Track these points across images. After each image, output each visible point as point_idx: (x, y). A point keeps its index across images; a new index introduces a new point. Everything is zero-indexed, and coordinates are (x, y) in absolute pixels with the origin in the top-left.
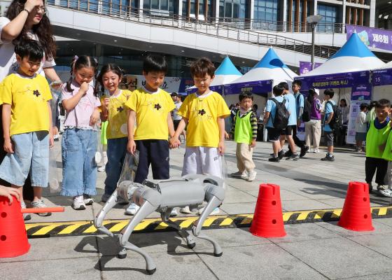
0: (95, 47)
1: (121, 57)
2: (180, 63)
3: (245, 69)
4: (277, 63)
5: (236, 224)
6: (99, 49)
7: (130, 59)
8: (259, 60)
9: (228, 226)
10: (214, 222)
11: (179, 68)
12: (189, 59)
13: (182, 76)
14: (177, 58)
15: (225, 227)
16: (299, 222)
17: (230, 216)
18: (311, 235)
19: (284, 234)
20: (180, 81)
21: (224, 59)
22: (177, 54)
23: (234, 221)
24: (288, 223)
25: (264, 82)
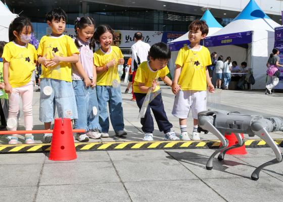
0: (81, 4)
1: (105, 14)
2: (162, 17)
3: (227, 20)
4: (258, 14)
5: (208, 146)
6: (85, 7)
7: (113, 15)
8: (241, 11)
9: (202, 147)
10: (191, 144)
11: (161, 22)
12: (170, 13)
13: (164, 29)
14: (158, 12)
15: (200, 148)
16: (259, 147)
17: (204, 141)
18: (267, 154)
19: (245, 153)
20: (162, 34)
21: (205, 12)
22: (159, 9)
23: (207, 144)
24: (250, 147)
25: (244, 34)
